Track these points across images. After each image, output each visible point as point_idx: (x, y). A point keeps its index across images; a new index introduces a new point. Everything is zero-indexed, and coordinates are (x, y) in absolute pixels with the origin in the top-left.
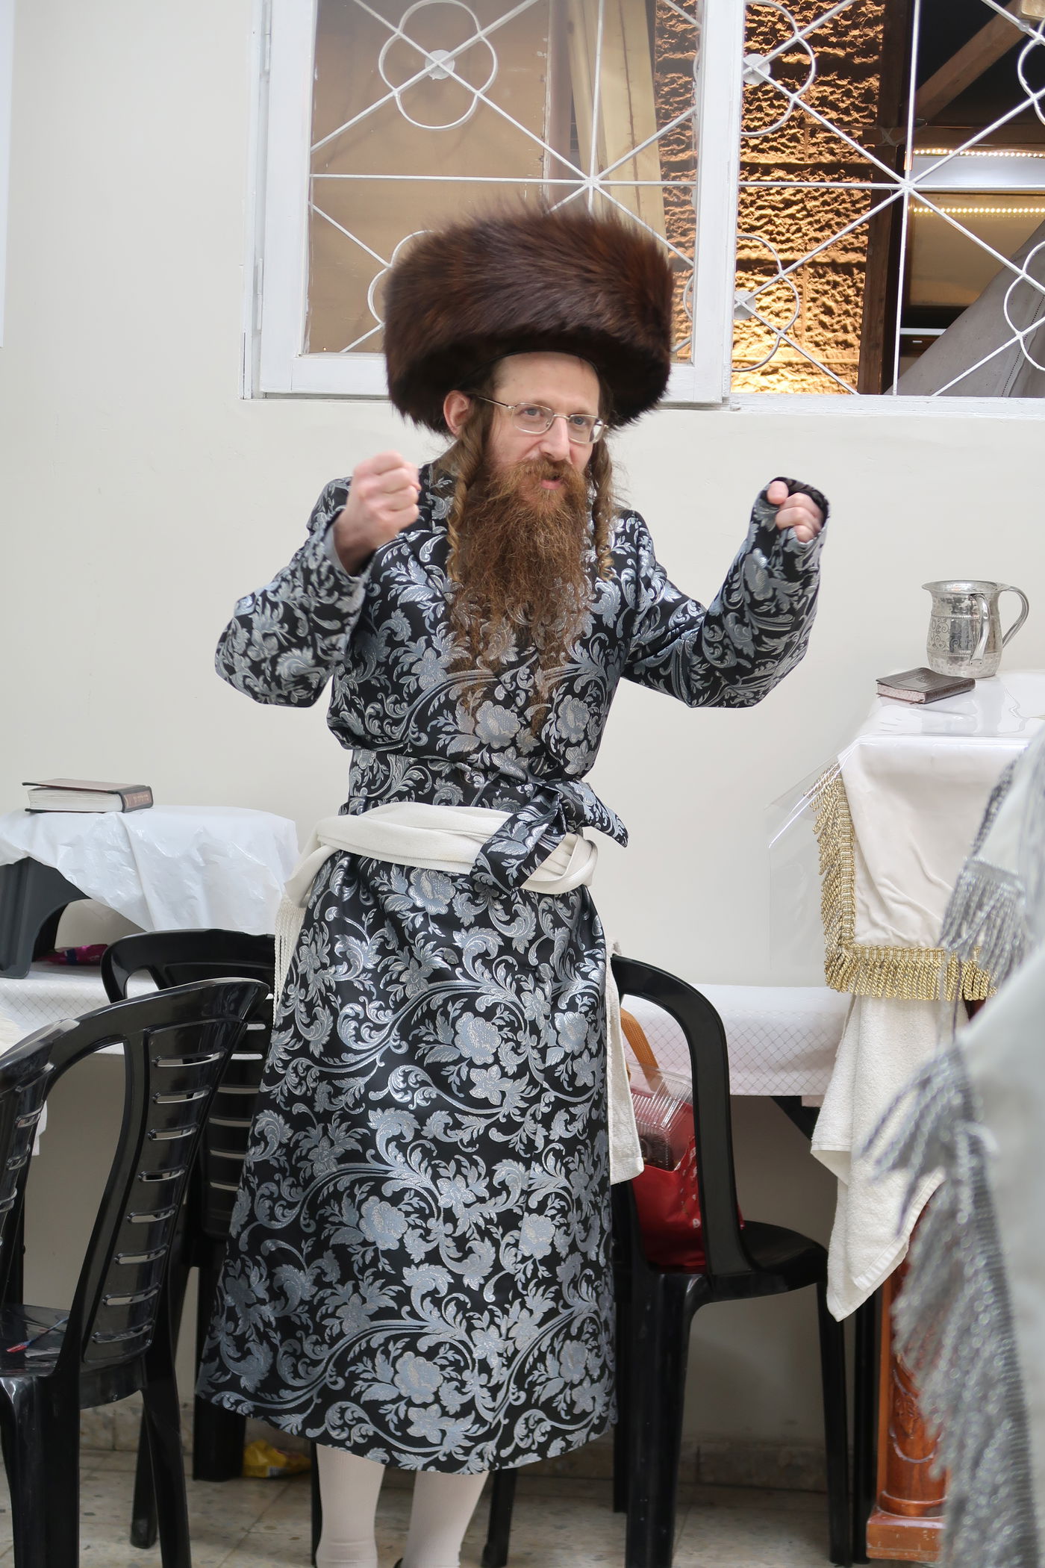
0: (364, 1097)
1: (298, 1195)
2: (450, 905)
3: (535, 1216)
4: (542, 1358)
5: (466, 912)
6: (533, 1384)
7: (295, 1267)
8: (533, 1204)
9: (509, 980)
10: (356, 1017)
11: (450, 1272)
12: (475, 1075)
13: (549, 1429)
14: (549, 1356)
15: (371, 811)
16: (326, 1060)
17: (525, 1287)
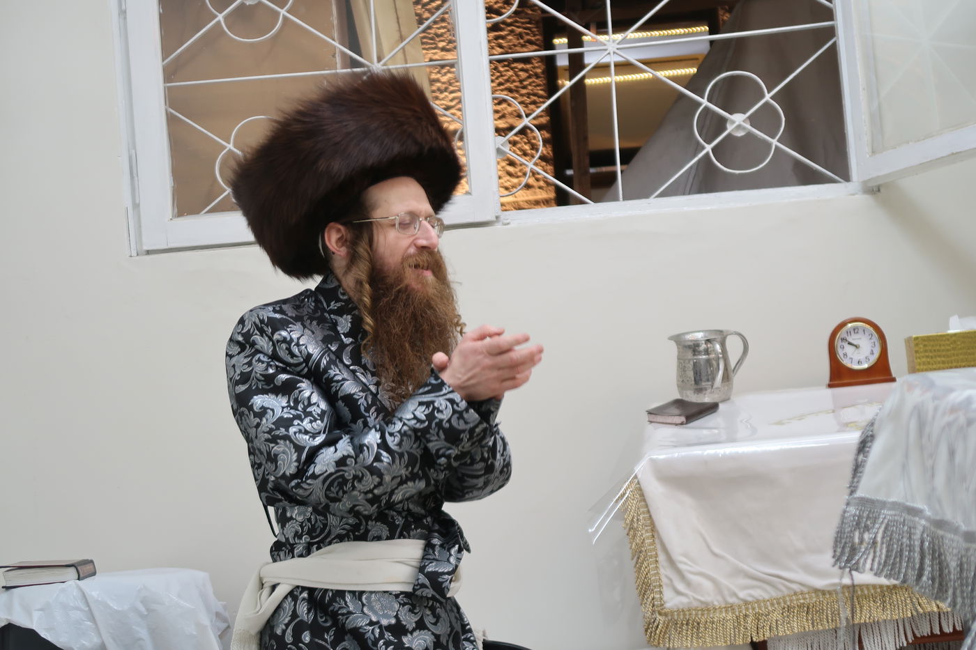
2: (396, 616)
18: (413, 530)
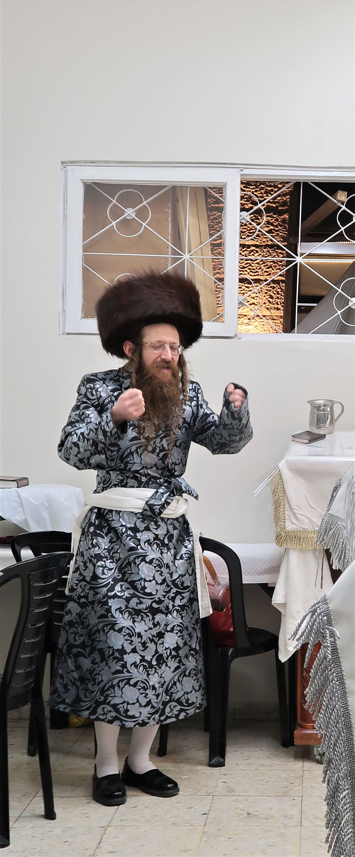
0: (106, 595)
1: (84, 632)
2: (135, 524)
3: (169, 633)
4: (175, 684)
5: (141, 526)
6: (172, 693)
7: (84, 657)
8: (169, 629)
9: (158, 549)
10: (102, 566)
11: (140, 655)
12: (147, 584)
13: (179, 709)
14: (178, 683)
15: (105, 491)
16: (92, 582)
17: (167, 659)
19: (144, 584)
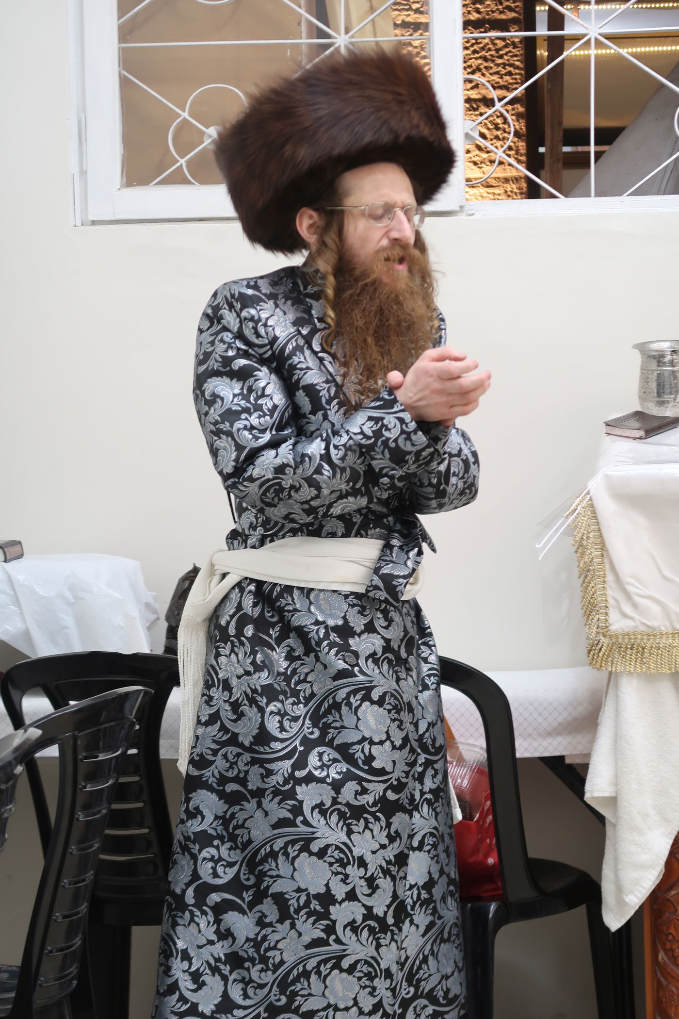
0: (292, 776)
1: (236, 856)
2: (344, 618)
3: (417, 852)
4: (425, 960)
5: (358, 622)
6: (419, 981)
7: (239, 912)
8: (415, 844)
9: (391, 672)
10: (278, 713)
11: (364, 905)
12: (376, 750)
13: (431, 1012)
14: (430, 958)
16: (255, 748)
17: (413, 908)
18: (371, 529)
19: (370, 749)
